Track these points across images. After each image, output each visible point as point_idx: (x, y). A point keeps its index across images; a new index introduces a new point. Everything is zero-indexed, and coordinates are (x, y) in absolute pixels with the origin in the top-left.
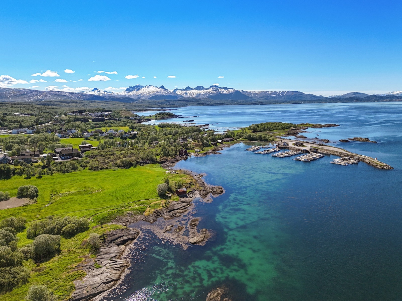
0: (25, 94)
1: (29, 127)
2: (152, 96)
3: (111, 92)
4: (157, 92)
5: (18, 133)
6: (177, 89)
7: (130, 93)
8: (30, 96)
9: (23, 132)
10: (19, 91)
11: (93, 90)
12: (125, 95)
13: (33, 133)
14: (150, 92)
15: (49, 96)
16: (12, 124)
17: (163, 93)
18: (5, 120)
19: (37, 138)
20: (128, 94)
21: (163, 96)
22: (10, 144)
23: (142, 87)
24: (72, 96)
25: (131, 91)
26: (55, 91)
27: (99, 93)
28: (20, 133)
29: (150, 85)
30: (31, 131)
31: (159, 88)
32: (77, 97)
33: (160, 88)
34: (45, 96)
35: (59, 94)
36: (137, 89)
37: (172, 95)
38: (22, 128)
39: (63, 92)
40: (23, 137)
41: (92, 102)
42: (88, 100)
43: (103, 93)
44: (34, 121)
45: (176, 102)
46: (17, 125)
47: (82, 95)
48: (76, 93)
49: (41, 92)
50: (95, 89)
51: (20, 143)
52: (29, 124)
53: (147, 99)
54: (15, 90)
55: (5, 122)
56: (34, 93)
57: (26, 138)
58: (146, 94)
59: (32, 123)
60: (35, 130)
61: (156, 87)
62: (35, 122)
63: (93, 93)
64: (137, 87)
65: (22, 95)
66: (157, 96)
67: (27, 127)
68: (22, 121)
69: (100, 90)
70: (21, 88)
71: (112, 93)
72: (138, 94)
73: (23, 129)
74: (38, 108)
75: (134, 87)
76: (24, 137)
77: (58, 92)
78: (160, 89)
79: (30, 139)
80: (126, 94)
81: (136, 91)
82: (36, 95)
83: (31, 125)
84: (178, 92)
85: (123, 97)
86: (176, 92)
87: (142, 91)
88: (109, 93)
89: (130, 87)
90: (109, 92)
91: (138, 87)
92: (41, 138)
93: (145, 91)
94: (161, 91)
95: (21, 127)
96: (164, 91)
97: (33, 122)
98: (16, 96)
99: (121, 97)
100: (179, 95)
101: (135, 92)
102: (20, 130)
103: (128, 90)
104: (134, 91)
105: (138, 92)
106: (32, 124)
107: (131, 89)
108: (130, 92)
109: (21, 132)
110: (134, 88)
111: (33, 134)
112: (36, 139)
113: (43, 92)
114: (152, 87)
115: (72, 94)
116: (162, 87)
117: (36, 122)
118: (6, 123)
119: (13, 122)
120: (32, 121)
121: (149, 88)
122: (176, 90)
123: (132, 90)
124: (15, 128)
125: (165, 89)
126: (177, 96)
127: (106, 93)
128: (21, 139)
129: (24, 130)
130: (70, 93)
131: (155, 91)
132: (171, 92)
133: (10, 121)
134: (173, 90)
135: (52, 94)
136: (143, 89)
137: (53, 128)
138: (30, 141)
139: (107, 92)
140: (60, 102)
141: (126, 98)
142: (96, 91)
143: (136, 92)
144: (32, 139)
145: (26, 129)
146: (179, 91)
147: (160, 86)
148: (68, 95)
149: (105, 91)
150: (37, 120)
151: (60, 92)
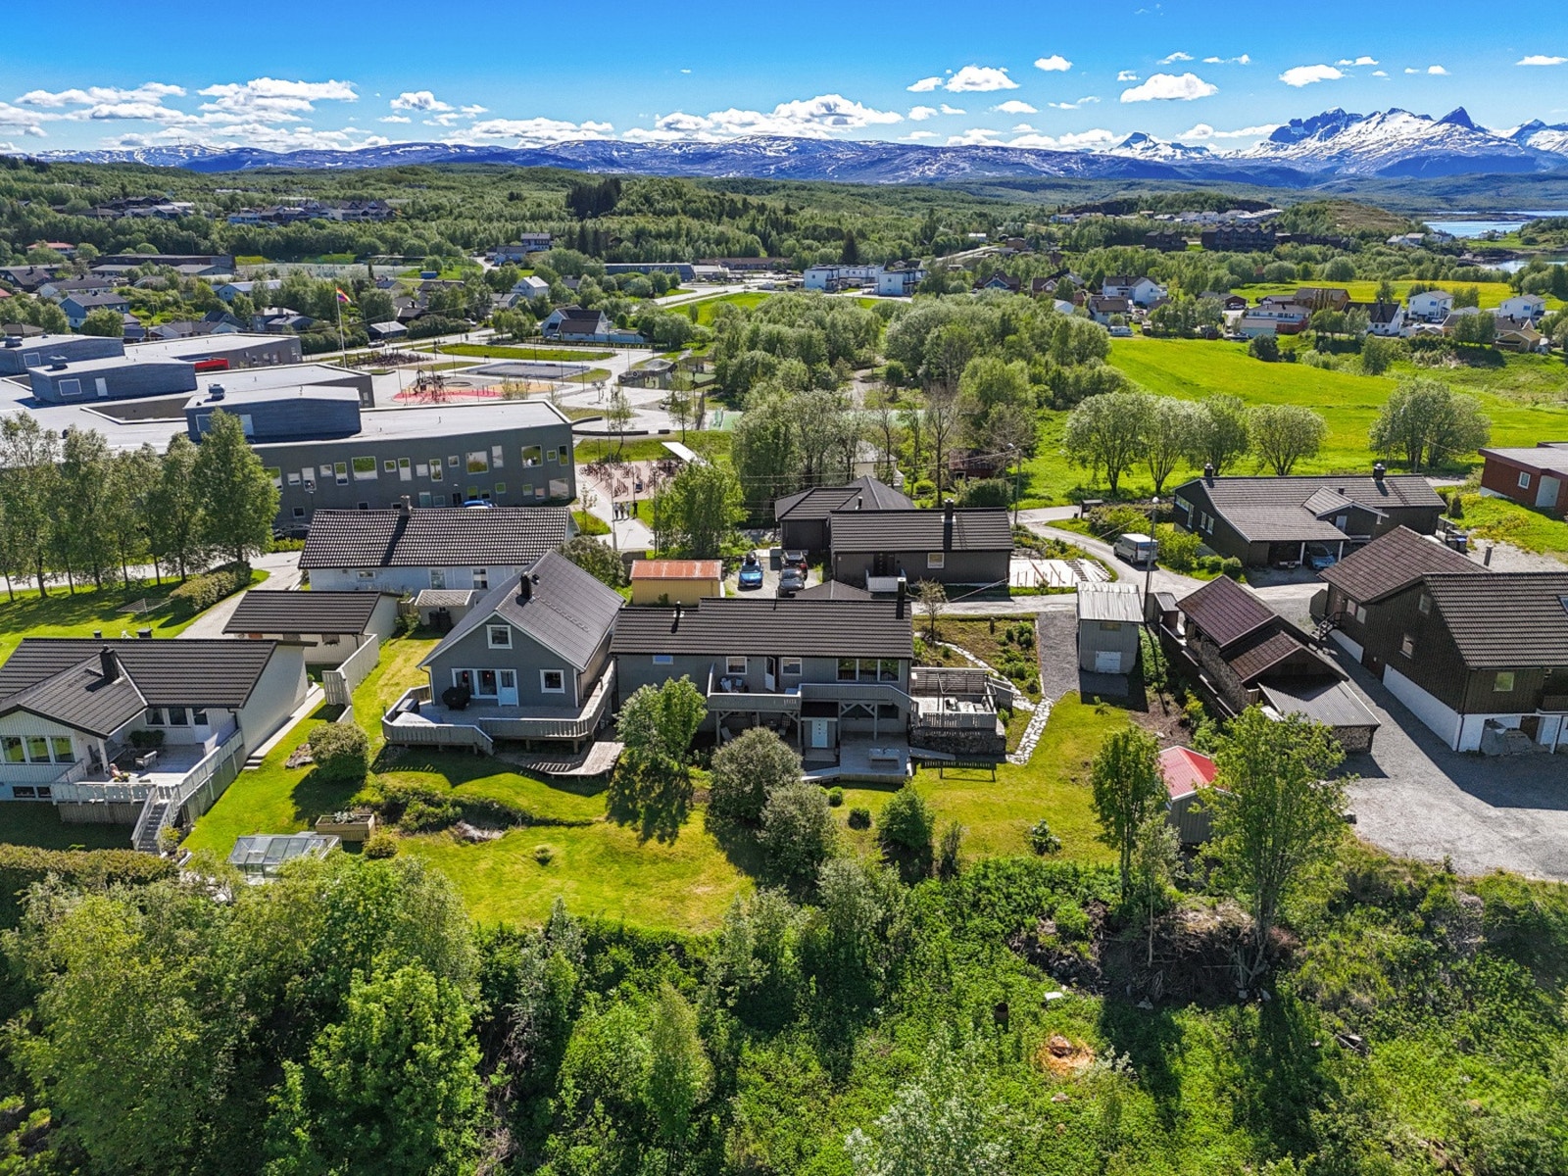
0: (881, 160)
1: (888, 263)
2: (1396, 160)
3: (1199, 150)
4: (1428, 141)
5: (830, 288)
6: (1538, 126)
7: (1291, 151)
8: (897, 169)
9: (858, 287)
10: (865, 149)
11: (1127, 144)
12: (1265, 159)
13: (907, 294)
14: (1390, 145)
15: (962, 165)
16: (815, 244)
17: (1460, 144)
18: (789, 227)
19: (942, 322)
20: (1281, 154)
21: (1459, 159)
22: (747, 355)
23: (1355, 118)
24: (1046, 167)
25: (1295, 140)
26: (985, 149)
27: (1150, 153)
28: (844, 289)
29: (1393, 111)
30: (898, 280)
31: (1440, 123)
32: (1066, 170)
33: (1446, 120)
34: (949, 166)
35: (998, 157)
36: (1327, 132)
37: (1506, 152)
38: (856, 264)
39: (1014, 150)
40: (851, 308)
41: (1130, 185)
42: (1109, 177)
43: (1169, 151)
44: (915, 235)
45: (1539, 186)
46: (836, 248)
47: (1083, 160)
48: (1062, 154)
49: (935, 152)
50: (1138, 137)
51: (824, 349)
52: (888, 250)
53: (1370, 171)
54: (853, 146)
55: (785, 235)
56: (912, 155)
57: (866, 314)
58: (1369, 152)
59: (904, 242)
60: (918, 275)
61: (1426, 117)
62: (916, 240)
63: (1126, 153)
64: (1326, 119)
65: (872, 164)
66: (1428, 157)
67: (879, 261)
68: (862, 235)
69: (1157, 141)
70: (872, 138)
71: (1206, 153)
72: (1326, 153)
73: (861, 271)
74: (924, 200)
75: (1314, 120)
76: (858, 309)
77: (996, 148)
78: (1446, 126)
79: (893, 327)
80: (1272, 154)
81: (1320, 139)
82: (919, 163)
83: (899, 253)
84: (1542, 141)
85: (1257, 167)
86: (1530, 142)
87: (1347, 138)
88: (1193, 154)
89: (1293, 122)
90: (1195, 149)
91: (1333, 122)
92: (973, 319)
93: (1363, 138)
94: (1450, 136)
95: (851, 257)
96: (1467, 134)
97: (907, 239)
98: (853, 167)
99: (1249, 168)
100: (1548, 152)
101: (1312, 143)
102: (843, 271)
103: (1282, 136)
104: (1308, 140)
105: (1329, 143)
106: (904, 249)
107: (1295, 132)
108: (1291, 147)
109: (847, 287)
110: (1310, 126)
111: (909, 300)
112: (934, 332)
113: (944, 150)
114: (1406, 117)
115: (1047, 155)
116: (1460, 117)
117: (922, 244)
118: (791, 242)
119: (821, 234)
120: (907, 234)
121: (1386, 126)
122: (1529, 127)
123: (1303, 137)
124: (826, 260)
125: (1473, 128)
126: (1533, 158)
127: (1178, 151)
128: (833, 325)
129: (864, 273)
130: (1037, 153)
131: (1415, 136)
132: (1501, 140)
133: (807, 228)
134: (1515, 130)
135: (974, 159)
136: (1355, 127)
137: (1017, 269)
138: (893, 340)
139: (1185, 150)
140: (1003, 184)
141: (1273, 170)
142: (1141, 145)
143: (1318, 144)
144: (905, 330)
145: (876, 271)
146: (1546, 133)
147: (1448, 112)
148: (1030, 160)
149: (1175, 146)
150: (928, 233)
151: (1004, 149)
